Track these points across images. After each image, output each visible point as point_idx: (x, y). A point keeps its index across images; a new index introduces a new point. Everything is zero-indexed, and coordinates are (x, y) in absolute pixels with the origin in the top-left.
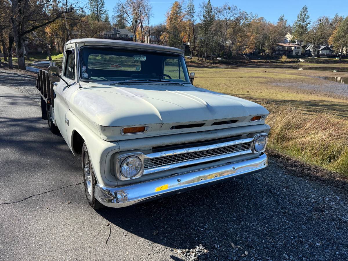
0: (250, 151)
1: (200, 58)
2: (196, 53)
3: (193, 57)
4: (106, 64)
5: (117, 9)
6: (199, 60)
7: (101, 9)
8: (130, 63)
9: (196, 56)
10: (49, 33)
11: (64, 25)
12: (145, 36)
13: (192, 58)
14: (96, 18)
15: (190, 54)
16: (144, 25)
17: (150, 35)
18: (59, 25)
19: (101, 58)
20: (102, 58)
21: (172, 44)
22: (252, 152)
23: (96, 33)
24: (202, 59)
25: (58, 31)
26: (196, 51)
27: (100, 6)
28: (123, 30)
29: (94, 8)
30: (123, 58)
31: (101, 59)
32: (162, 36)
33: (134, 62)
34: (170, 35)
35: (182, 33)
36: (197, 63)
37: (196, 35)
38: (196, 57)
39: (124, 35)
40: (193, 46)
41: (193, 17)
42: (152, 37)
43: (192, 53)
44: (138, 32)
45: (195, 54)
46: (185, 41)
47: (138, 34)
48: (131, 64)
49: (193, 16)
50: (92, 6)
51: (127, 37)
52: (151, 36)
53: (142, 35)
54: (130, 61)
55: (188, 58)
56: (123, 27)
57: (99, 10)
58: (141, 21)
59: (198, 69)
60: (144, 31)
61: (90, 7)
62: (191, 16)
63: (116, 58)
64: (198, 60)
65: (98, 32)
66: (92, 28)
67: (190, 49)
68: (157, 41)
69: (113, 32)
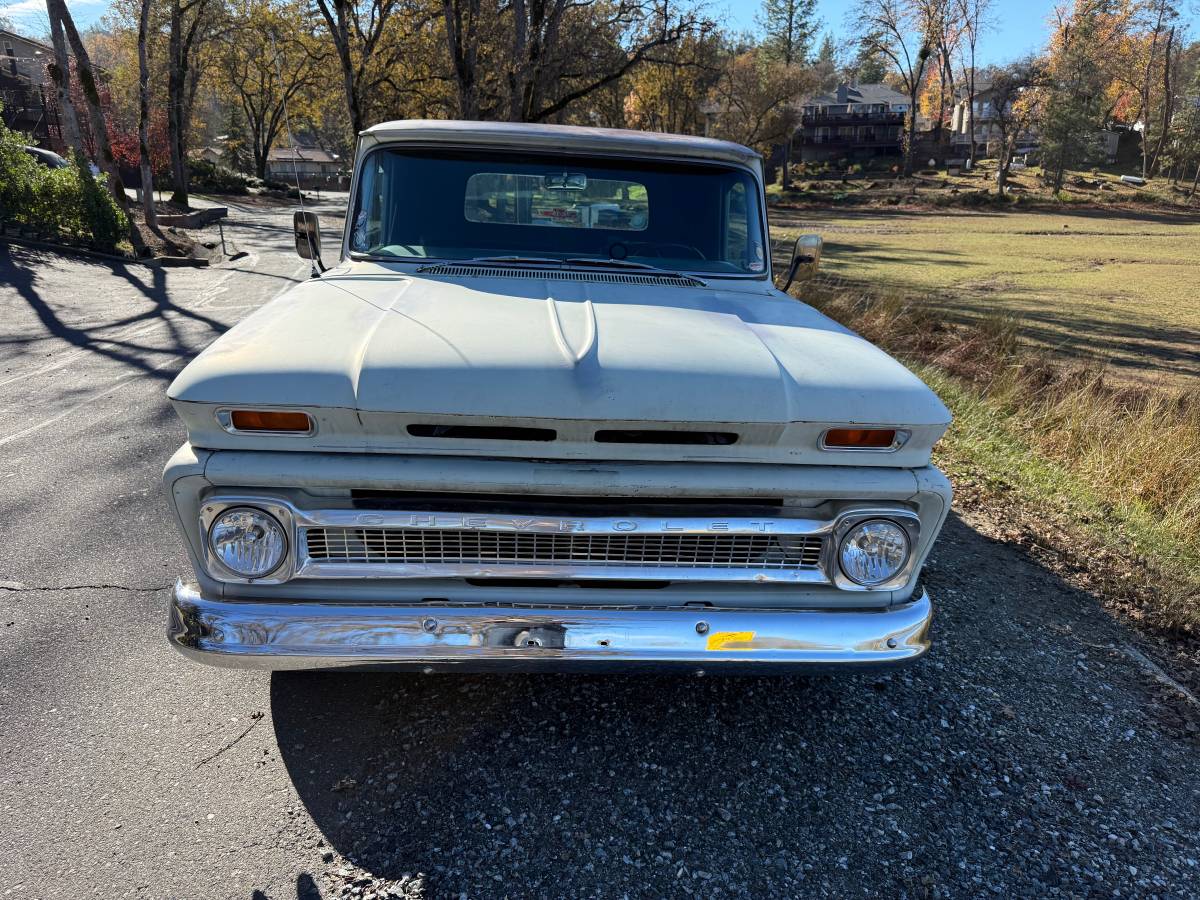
0: (818, 576)
1: (1182, 184)
2: (1167, 162)
3: (1150, 178)
4: (794, 208)
5: (860, 14)
6: (1178, 191)
7: (804, 21)
8: (878, 206)
9: (1165, 174)
10: (636, 114)
11: (680, 82)
12: (953, 106)
13: (1144, 184)
14: (782, 52)
15: (1137, 168)
16: (955, 65)
17: (971, 100)
18: (662, 87)
19: (781, 187)
20: (784, 189)
21: (1059, 130)
22: (827, 581)
23: (775, 104)
24: (1192, 185)
25: (658, 104)
26: (1169, 153)
27: (799, 11)
28: (871, 88)
29: (778, 19)
30: (857, 187)
31: (779, 194)
32: (1023, 103)
33: (894, 199)
34: (1054, 97)
35: (1116, 84)
36: (1165, 204)
37: (1177, 91)
38: (1164, 181)
39: (874, 105)
40: (1156, 134)
41: (1175, 15)
42: (980, 109)
43: (1150, 160)
44: (929, 92)
45: (1162, 168)
46: (1121, 116)
47: (930, 99)
48: (884, 208)
49: (1177, 10)
50: (774, 11)
51: (882, 112)
52: (975, 105)
53: (945, 102)
54: (879, 198)
55: (1125, 184)
56: (875, 76)
57: (794, 25)
58: (945, 51)
59: (1164, 228)
60: (952, 88)
61: (766, 17)
62: (1168, 13)
63: (833, 187)
64: (1175, 189)
65: (783, 99)
66: (763, 88)
67: (1143, 148)
68: (997, 122)
69: (836, 96)
